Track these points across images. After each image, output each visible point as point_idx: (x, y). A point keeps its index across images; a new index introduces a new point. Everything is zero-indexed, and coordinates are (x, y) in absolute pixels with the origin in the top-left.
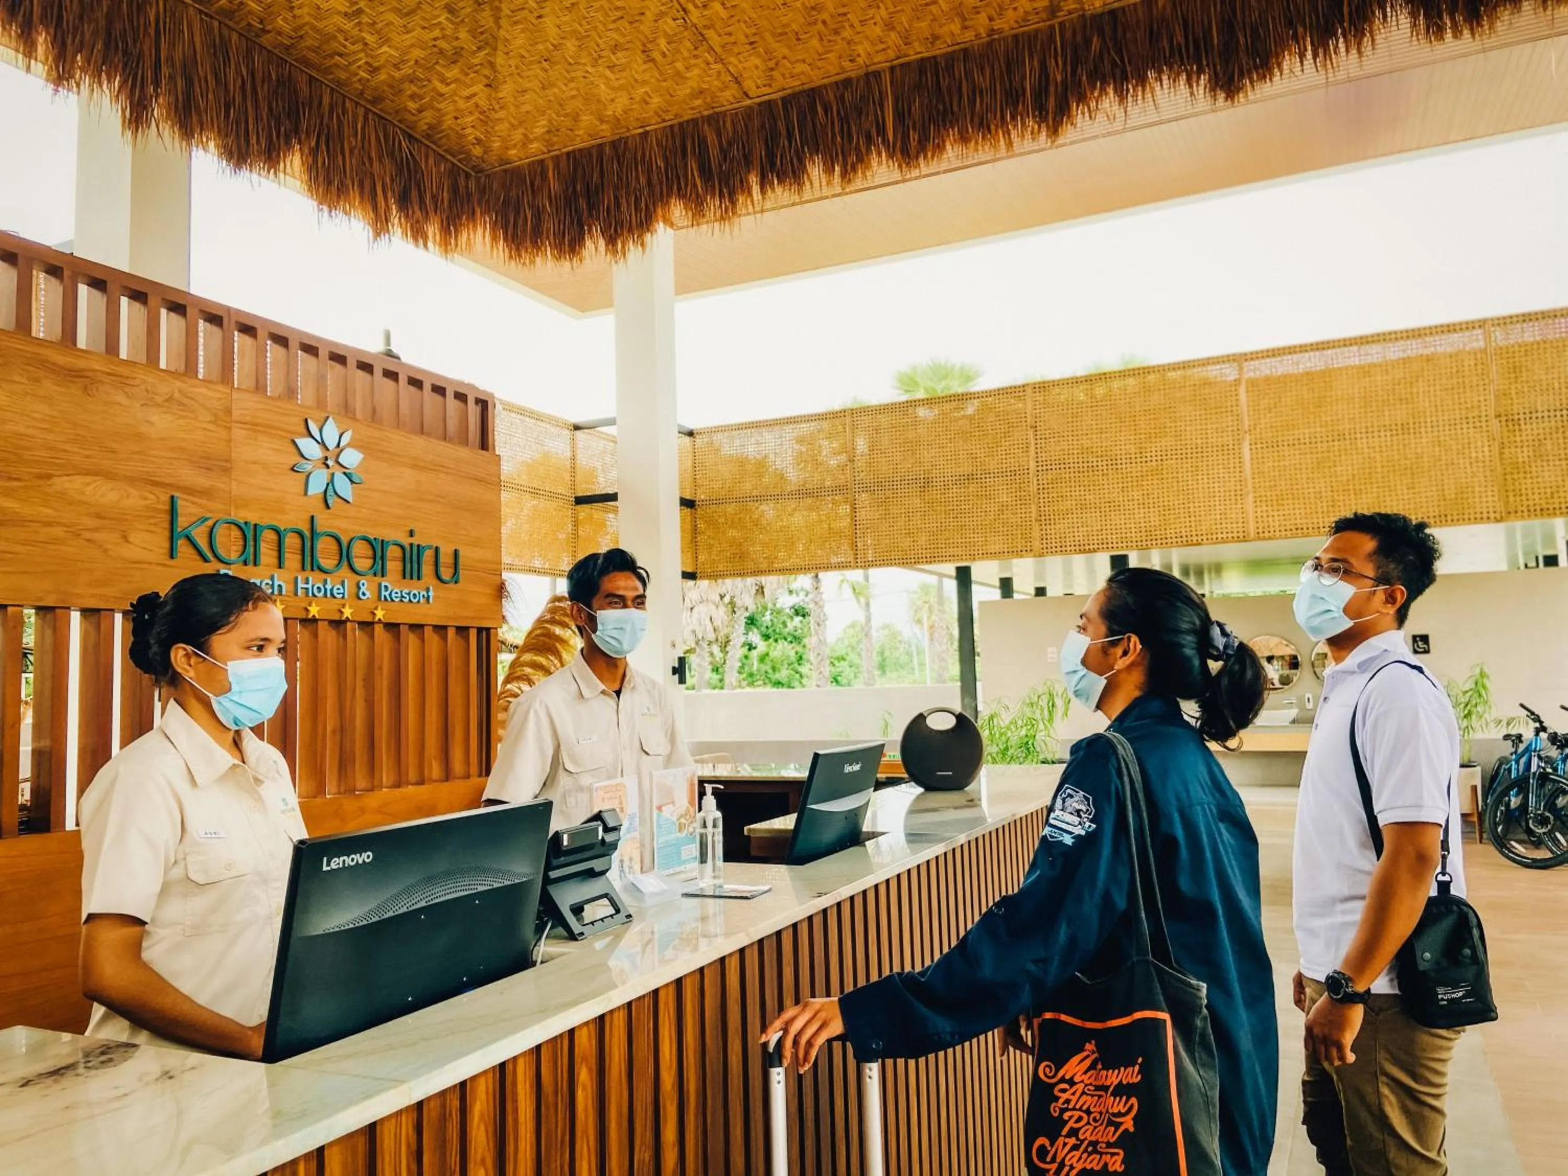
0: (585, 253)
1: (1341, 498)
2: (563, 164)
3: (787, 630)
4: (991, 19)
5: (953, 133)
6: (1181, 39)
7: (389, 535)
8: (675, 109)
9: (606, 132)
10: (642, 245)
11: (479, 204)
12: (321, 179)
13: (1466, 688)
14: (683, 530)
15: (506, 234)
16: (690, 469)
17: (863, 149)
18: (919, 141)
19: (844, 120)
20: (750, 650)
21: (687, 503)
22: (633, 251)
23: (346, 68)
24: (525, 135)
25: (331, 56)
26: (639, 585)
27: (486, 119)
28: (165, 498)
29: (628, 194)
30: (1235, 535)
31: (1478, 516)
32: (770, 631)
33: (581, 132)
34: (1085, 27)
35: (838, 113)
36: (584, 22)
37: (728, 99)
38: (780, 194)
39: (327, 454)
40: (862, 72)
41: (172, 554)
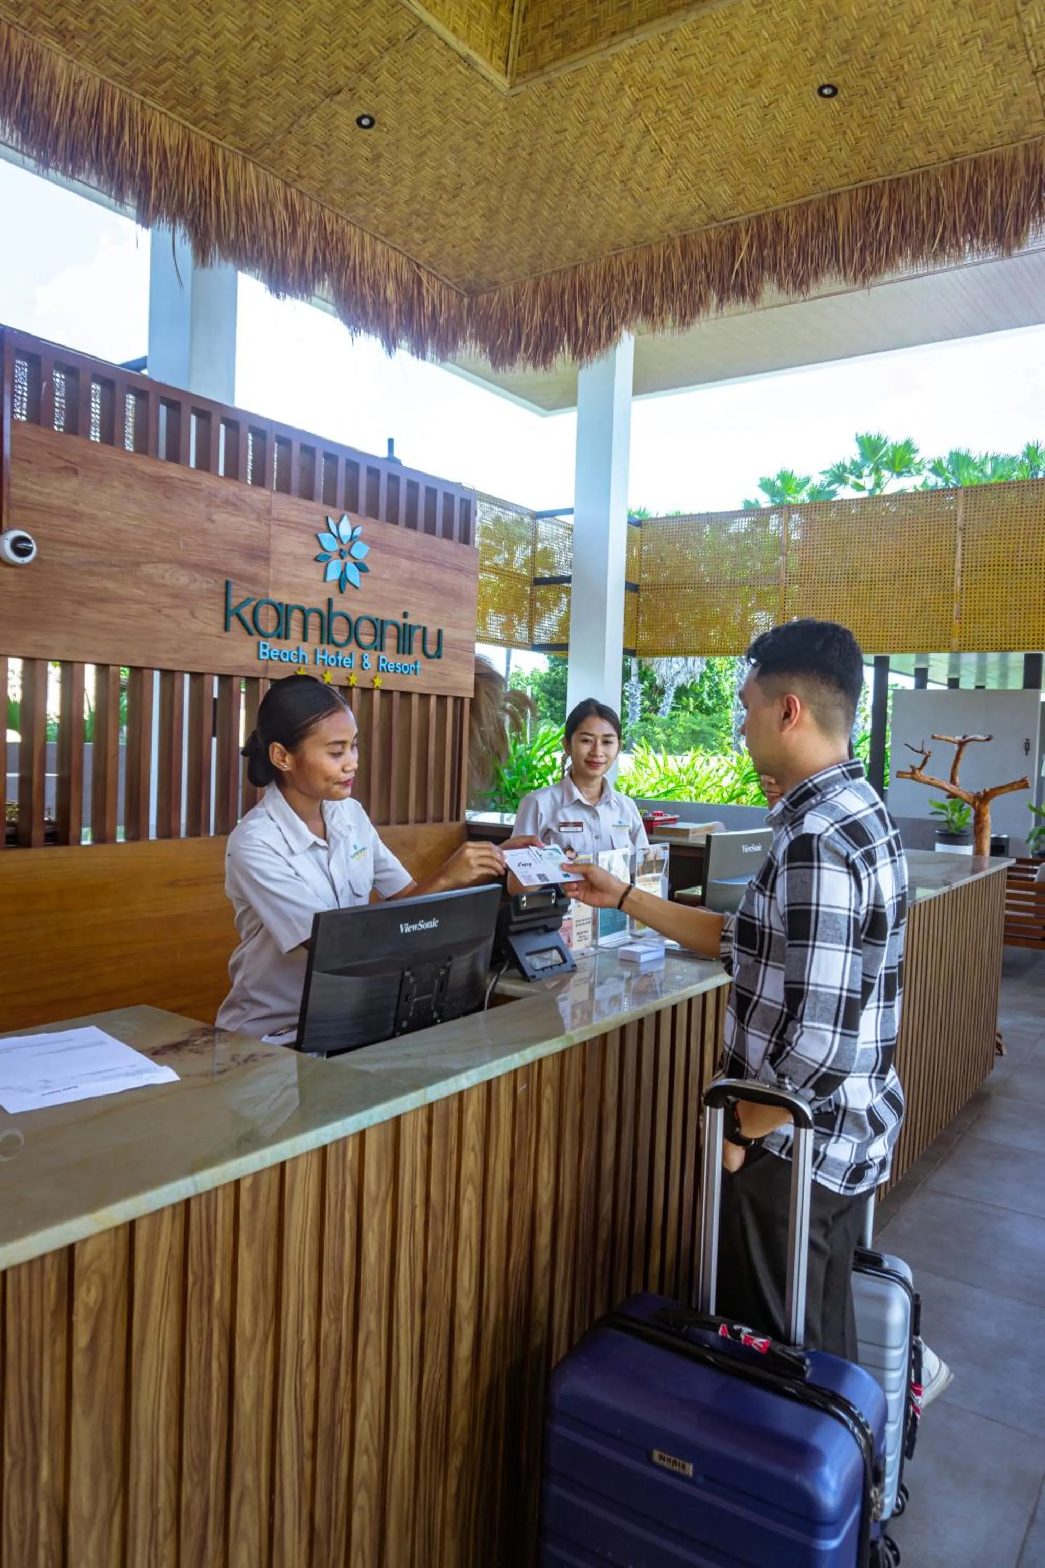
4: (955, 143)
7: (388, 615)
8: (647, 232)
9: (583, 255)
16: (636, 557)
21: (632, 587)
24: (512, 259)
25: (354, 196)
27: (479, 246)
28: (222, 582)
33: (561, 256)
37: (696, 222)
39: (342, 547)
40: (823, 195)
41: (226, 628)
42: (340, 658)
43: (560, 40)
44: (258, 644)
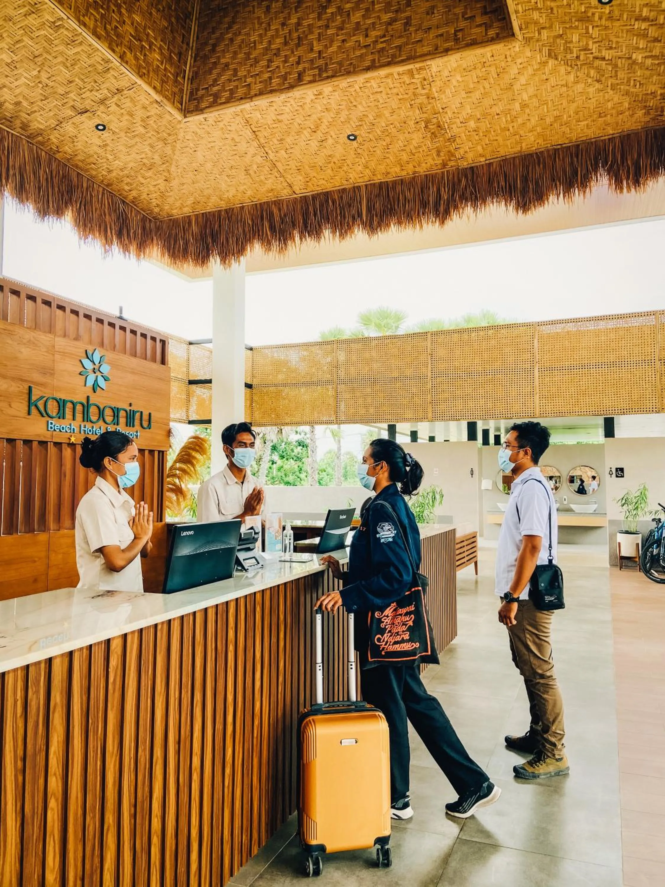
0: (209, 264)
1: (582, 398)
2: (200, 220)
3: (294, 454)
4: (414, 167)
5: (394, 220)
6: (503, 184)
7: (120, 405)
8: (259, 196)
9: (223, 205)
10: (239, 262)
11: (156, 235)
12: (81, 223)
13: (636, 495)
14: (246, 400)
15: (169, 251)
16: (251, 368)
17: (351, 224)
18: (378, 222)
19: (342, 209)
20: (273, 464)
21: (249, 386)
22: (234, 265)
23: (96, 170)
24: (182, 204)
25: (90, 164)
26: (252, 438)
27: (163, 195)
28: (27, 387)
29: (233, 236)
30: (529, 414)
31: (648, 410)
32: (284, 454)
33: (210, 204)
34: (459, 174)
35: (339, 205)
36: (217, 155)
37: (285, 194)
38: (310, 243)
39: (95, 367)
40: (350, 186)
41: (29, 414)
42: (94, 429)
43: (212, 97)
44: (48, 422)
